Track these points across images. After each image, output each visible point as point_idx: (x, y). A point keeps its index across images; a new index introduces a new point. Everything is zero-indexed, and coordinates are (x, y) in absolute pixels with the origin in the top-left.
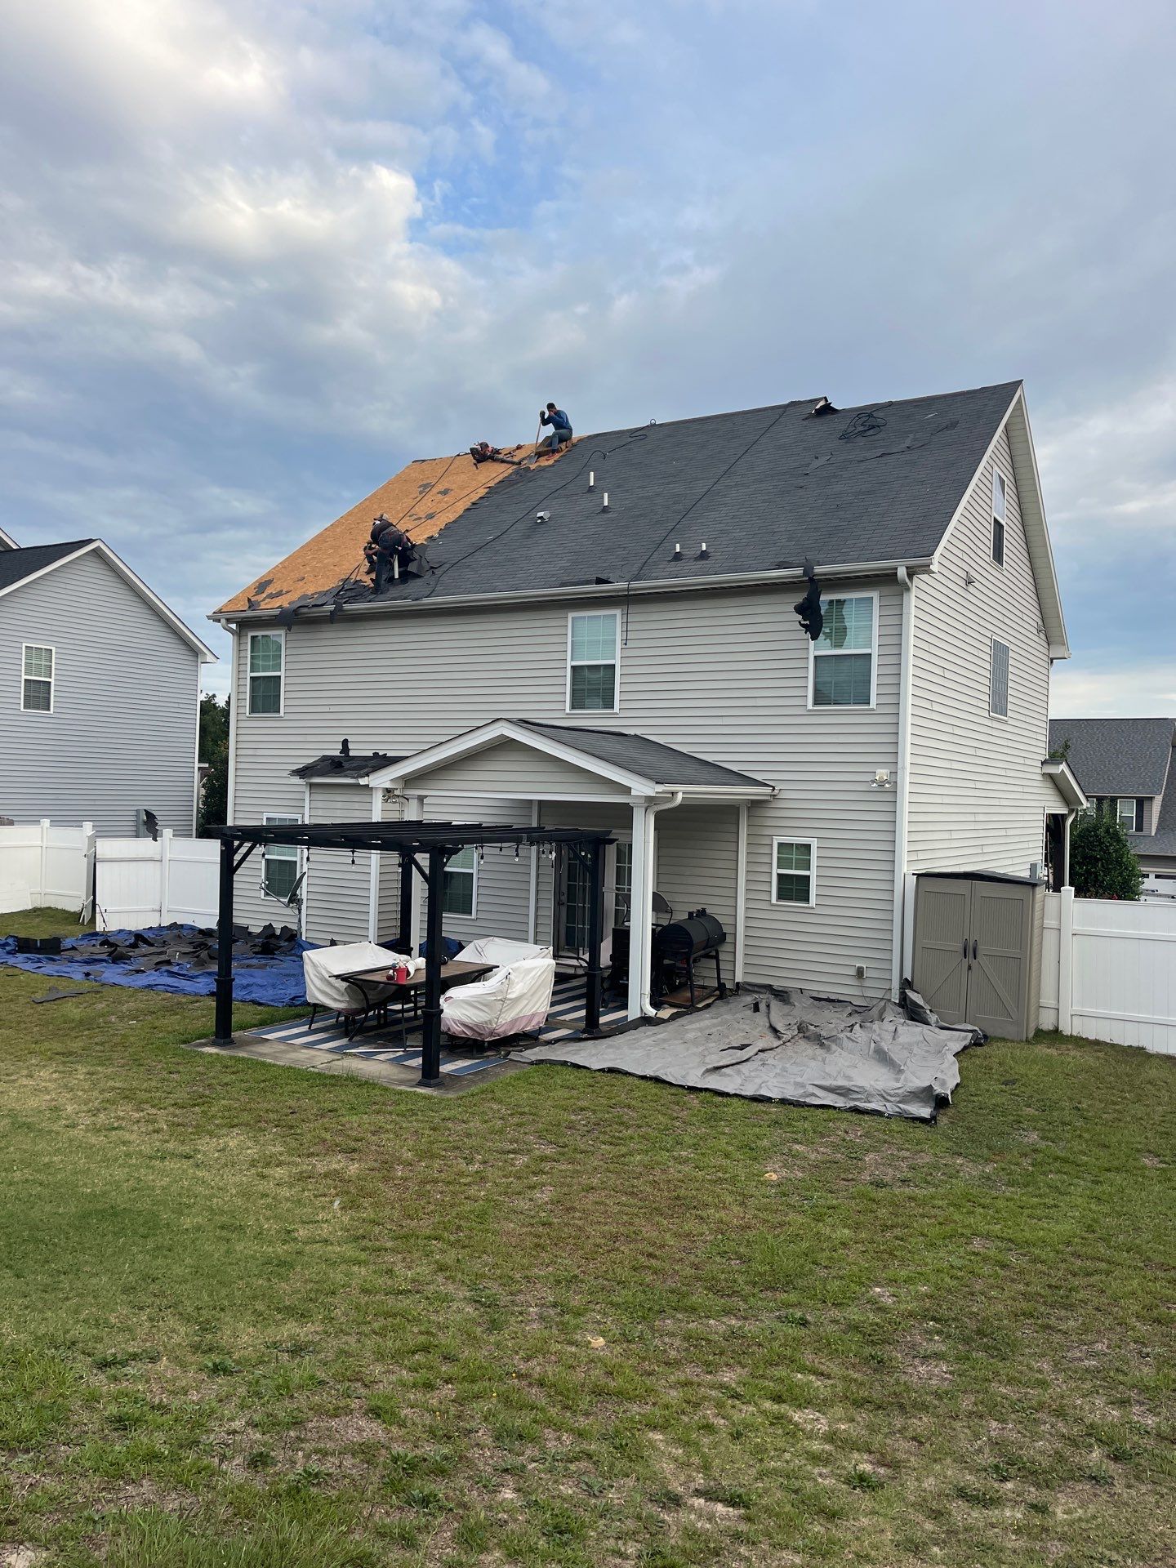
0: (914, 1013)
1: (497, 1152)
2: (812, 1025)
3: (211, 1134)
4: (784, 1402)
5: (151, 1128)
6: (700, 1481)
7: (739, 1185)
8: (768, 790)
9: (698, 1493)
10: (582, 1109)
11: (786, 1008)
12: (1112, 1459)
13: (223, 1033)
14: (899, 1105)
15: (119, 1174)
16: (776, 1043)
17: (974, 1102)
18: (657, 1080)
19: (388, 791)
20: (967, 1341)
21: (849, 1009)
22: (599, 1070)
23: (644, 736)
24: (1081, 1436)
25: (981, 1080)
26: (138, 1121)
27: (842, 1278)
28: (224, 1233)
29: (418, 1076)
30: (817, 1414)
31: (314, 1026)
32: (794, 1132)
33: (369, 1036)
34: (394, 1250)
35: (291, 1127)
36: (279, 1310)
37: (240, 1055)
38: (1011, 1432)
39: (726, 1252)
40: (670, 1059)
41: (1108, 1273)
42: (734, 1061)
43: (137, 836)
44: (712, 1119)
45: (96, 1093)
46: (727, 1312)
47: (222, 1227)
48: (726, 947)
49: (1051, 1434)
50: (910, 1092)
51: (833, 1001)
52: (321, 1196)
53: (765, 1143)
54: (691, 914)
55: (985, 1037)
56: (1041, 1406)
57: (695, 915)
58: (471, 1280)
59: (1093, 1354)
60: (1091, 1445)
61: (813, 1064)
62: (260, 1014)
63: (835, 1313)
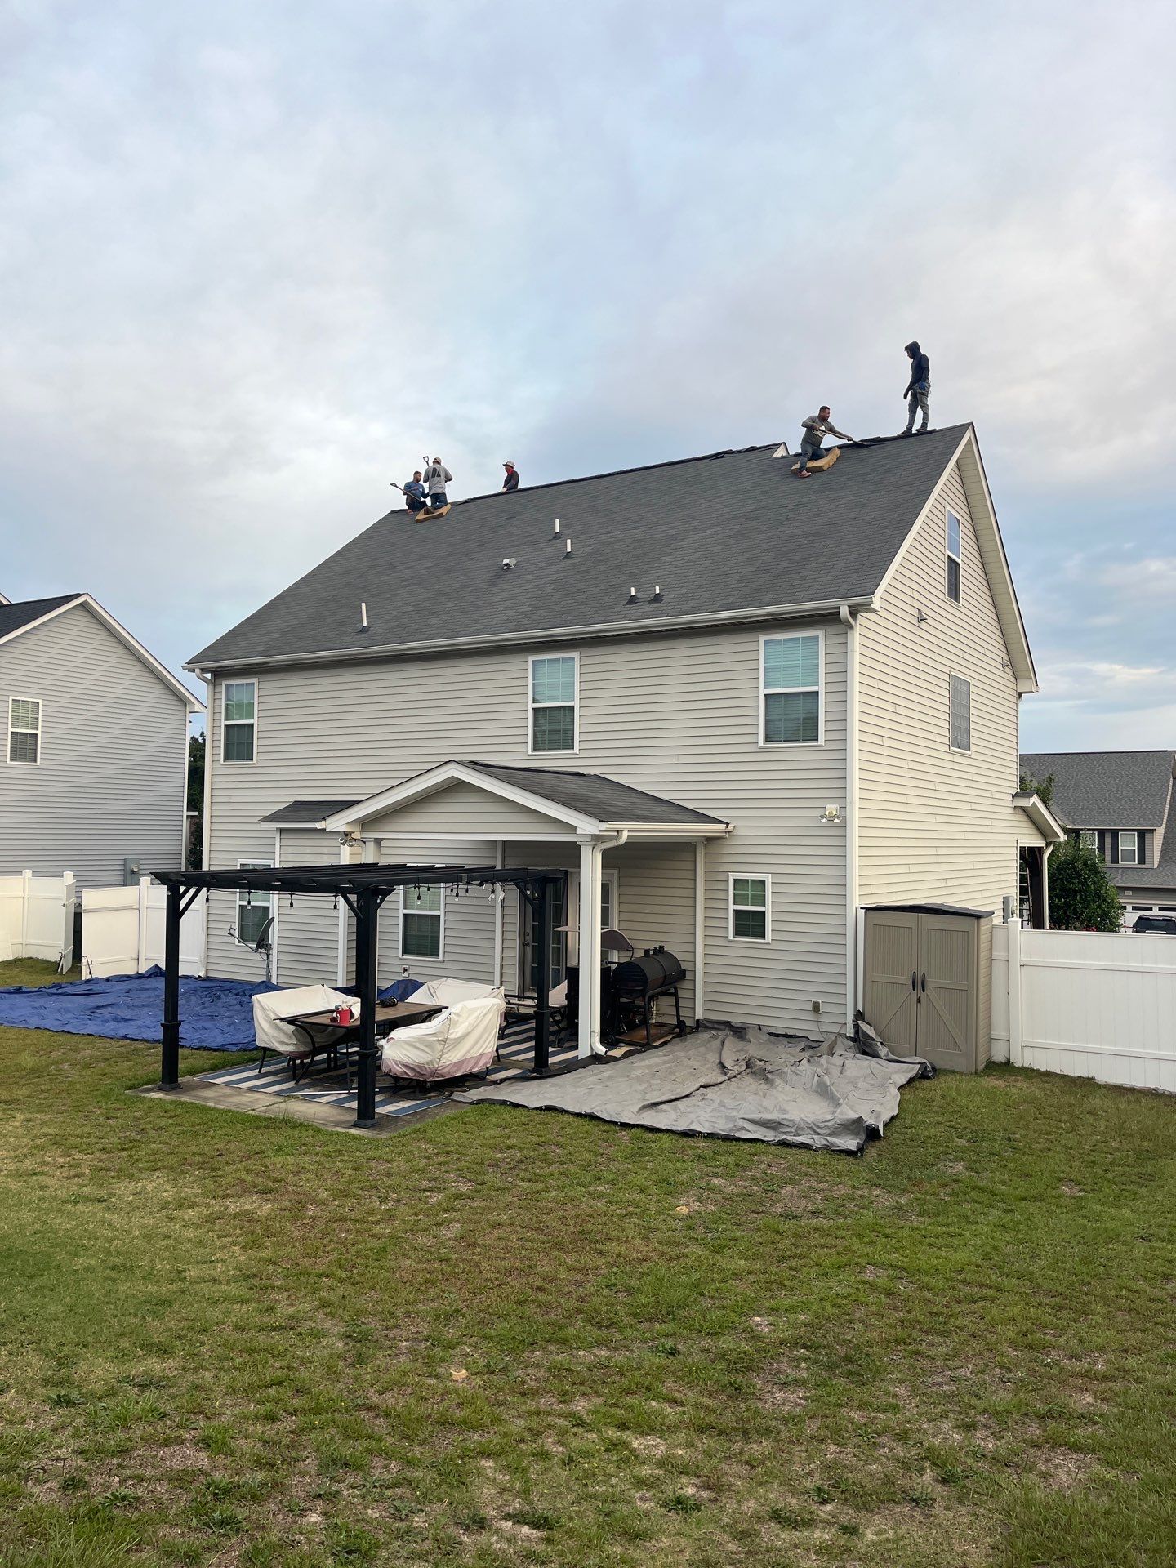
0: (864, 1046)
1: (415, 1191)
2: (761, 1060)
3: (131, 1178)
4: (628, 1429)
5: (73, 1172)
6: (516, 1505)
7: (647, 1218)
8: (722, 827)
9: (509, 1517)
10: (509, 1147)
11: (741, 1044)
12: (940, 1482)
13: (170, 1077)
14: (828, 1138)
15: (27, 1217)
16: (722, 1078)
17: (907, 1134)
18: (592, 1117)
19: (346, 834)
20: (831, 1367)
21: (802, 1045)
22: (537, 1109)
23: (603, 776)
24: (917, 1460)
25: (919, 1113)
26: (62, 1167)
27: (724, 1308)
28: (113, 1274)
29: (354, 1117)
30: (659, 1440)
31: (264, 1070)
32: (716, 1166)
33: (317, 1079)
34: (283, 1289)
35: (214, 1170)
36: (143, 1347)
37: (183, 1099)
38: (848, 1455)
39: (615, 1285)
40: (610, 1097)
41: (993, 1300)
42: (673, 1097)
43: (124, 885)
44: (635, 1155)
45: (27, 1140)
46: (599, 1343)
47: (112, 1268)
48: (686, 985)
49: (887, 1457)
50: (840, 1124)
51: (791, 1036)
52: (224, 1236)
53: (685, 1177)
54: (647, 951)
55: (934, 1070)
56: (886, 1429)
57: (651, 952)
58: (351, 1316)
59: (954, 1379)
60: (923, 1469)
61: (751, 1098)
62: (213, 1059)
63: (708, 1342)
